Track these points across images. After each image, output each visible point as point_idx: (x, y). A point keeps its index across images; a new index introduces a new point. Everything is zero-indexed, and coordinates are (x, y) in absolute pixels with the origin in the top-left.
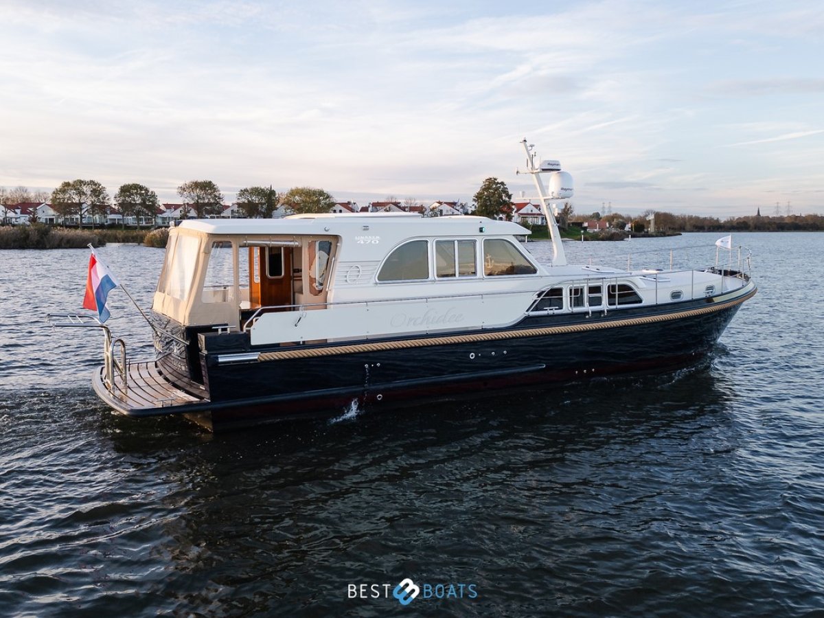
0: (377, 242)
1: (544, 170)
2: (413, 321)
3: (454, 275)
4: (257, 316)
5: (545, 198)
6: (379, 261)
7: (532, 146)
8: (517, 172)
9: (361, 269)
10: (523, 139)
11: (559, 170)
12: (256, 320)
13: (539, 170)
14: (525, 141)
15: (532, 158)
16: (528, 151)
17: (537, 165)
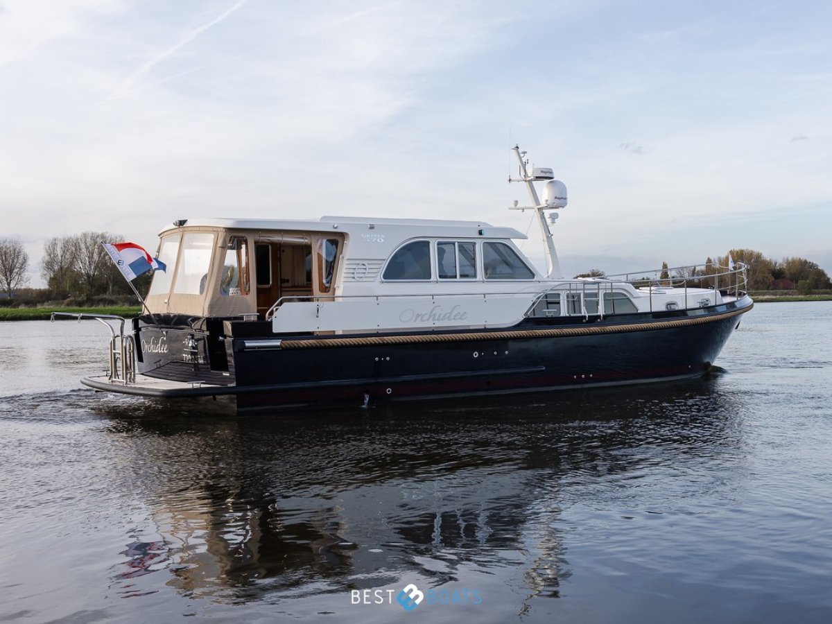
0: (383, 240)
1: (537, 177)
2: (420, 318)
3: (456, 277)
4: (277, 305)
5: (539, 207)
6: (384, 260)
7: (524, 153)
8: (510, 180)
9: (368, 267)
10: (515, 146)
11: (552, 178)
12: (277, 310)
13: (532, 178)
14: (517, 147)
15: (524, 165)
16: (520, 158)
17: (530, 173)
